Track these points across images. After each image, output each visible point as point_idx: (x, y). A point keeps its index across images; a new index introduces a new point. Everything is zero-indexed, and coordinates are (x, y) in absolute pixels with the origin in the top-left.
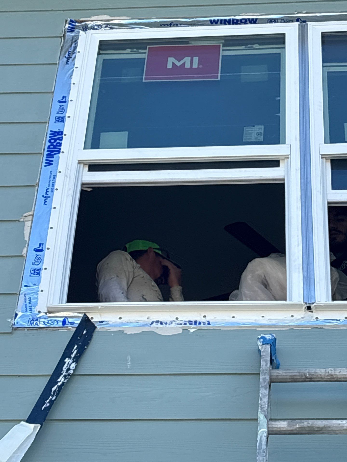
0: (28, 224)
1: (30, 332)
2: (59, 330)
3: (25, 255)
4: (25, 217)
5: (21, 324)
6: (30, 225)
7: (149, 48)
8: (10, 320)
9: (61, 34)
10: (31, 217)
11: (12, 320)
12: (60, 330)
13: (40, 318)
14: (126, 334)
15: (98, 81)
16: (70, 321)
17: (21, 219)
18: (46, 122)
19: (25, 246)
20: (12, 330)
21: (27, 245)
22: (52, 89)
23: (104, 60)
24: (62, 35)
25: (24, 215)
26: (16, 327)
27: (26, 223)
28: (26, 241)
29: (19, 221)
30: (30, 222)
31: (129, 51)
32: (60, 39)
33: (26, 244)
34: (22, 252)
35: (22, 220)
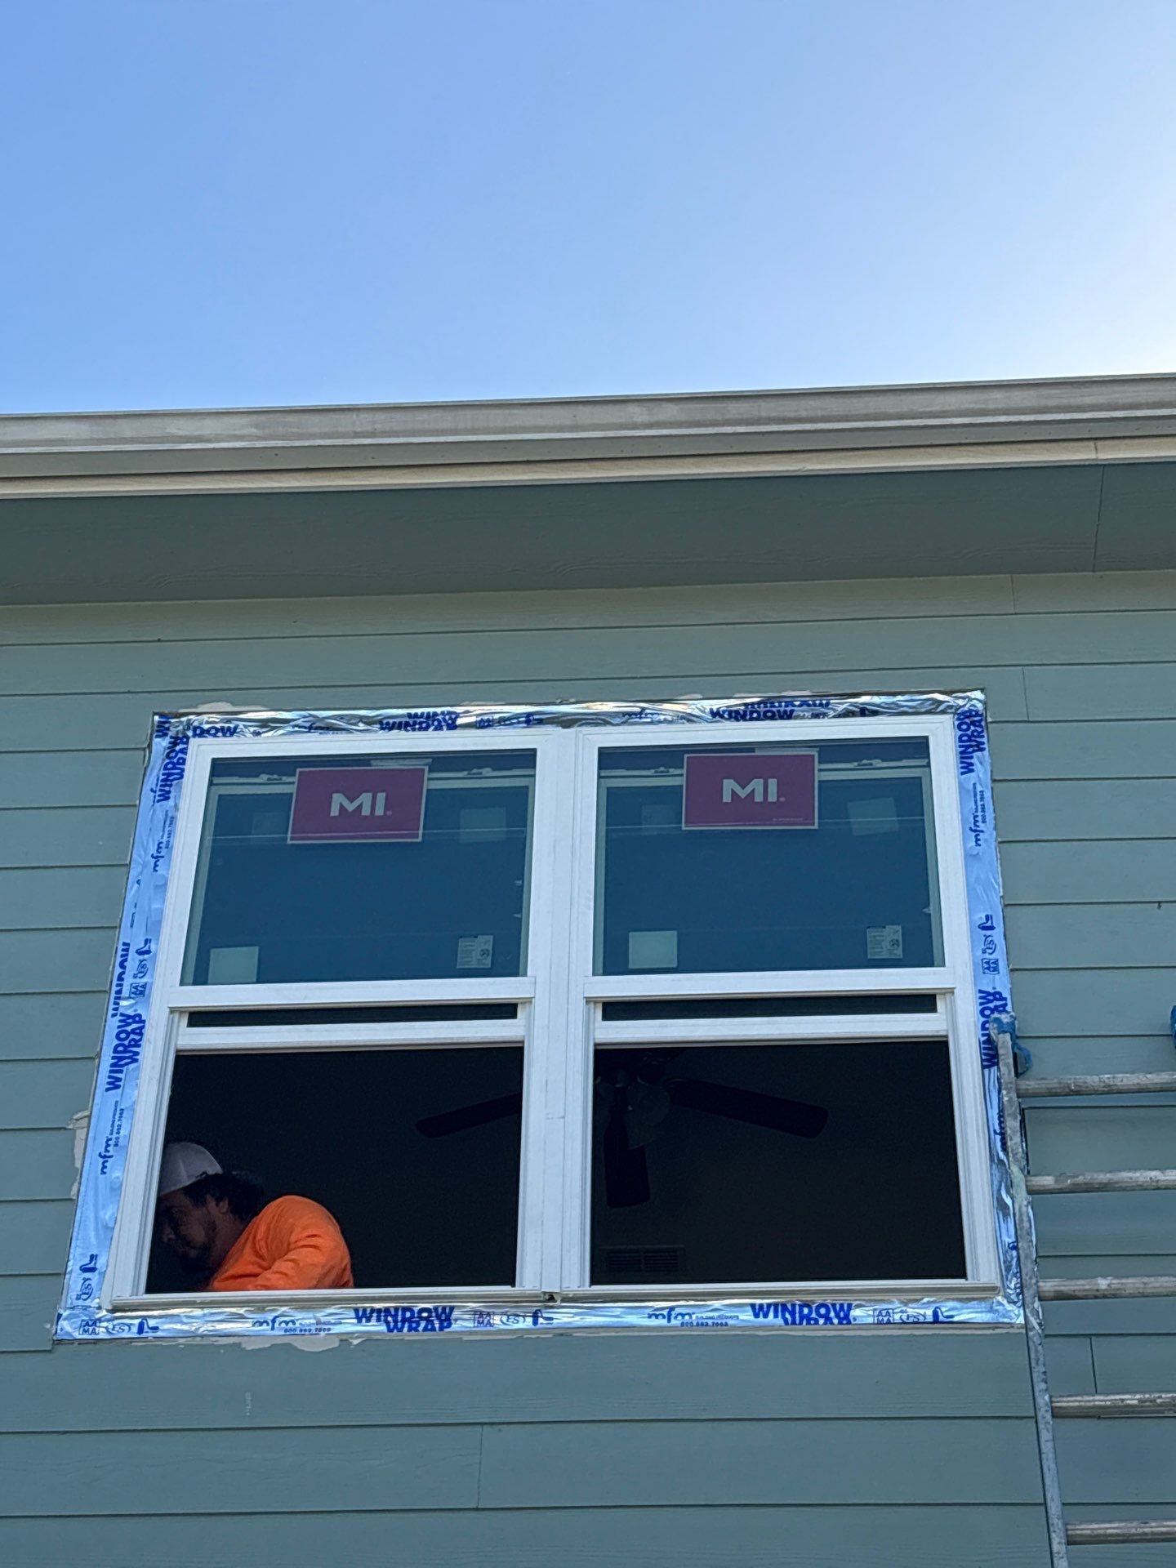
0: (81, 1134)
1: (82, 1347)
2: (131, 1342)
3: (75, 1198)
4: (77, 1120)
5: (68, 1333)
6: (84, 1137)
7: (300, 772)
8: (48, 1326)
9: (143, 743)
10: (87, 1119)
11: (52, 1326)
12: (133, 1344)
13: (100, 1320)
14: (244, 1348)
15: (208, 844)
16: (150, 1326)
17: (68, 1125)
18: (116, 927)
19: (76, 1180)
20: (53, 1344)
21: (78, 1177)
22: (126, 860)
23: (220, 796)
24: (145, 745)
25: (75, 1117)
26: (60, 1338)
27: (78, 1132)
28: (77, 1169)
29: (65, 1129)
30: (86, 1129)
31: (264, 778)
32: (142, 752)
33: (77, 1175)
34: (70, 1190)
35: (71, 1127)
